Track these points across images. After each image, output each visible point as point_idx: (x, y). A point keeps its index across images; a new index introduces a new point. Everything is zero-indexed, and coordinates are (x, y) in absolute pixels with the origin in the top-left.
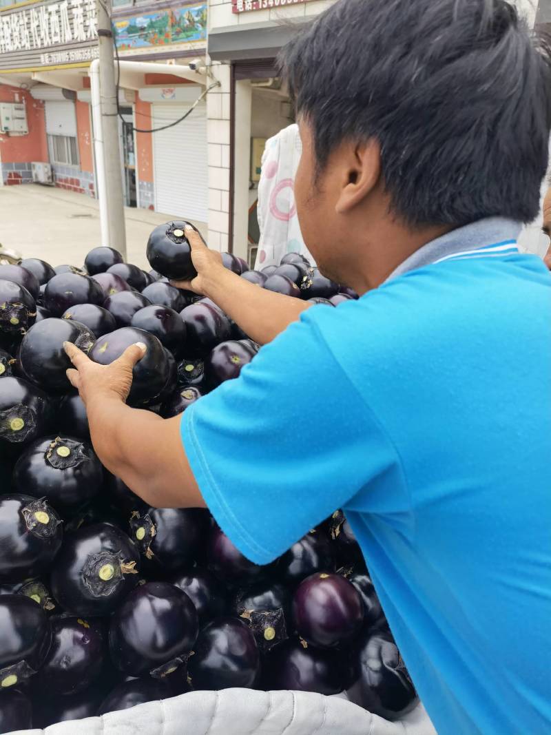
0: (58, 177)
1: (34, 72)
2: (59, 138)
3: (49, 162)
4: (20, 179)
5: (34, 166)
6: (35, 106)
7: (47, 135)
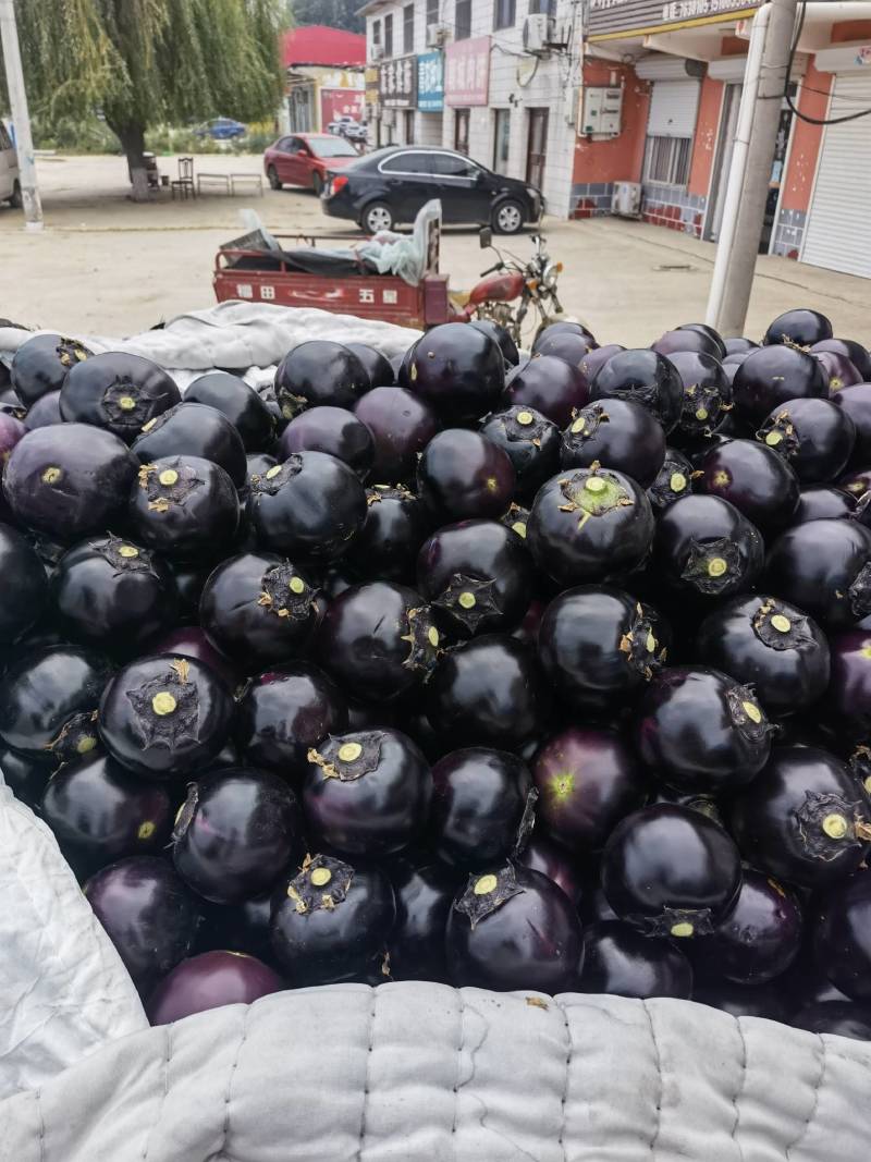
0: (649, 204)
1: (647, 35)
2: (664, 141)
3: (641, 181)
4: (591, 210)
5: (617, 187)
6: (637, 90)
7: (647, 136)
